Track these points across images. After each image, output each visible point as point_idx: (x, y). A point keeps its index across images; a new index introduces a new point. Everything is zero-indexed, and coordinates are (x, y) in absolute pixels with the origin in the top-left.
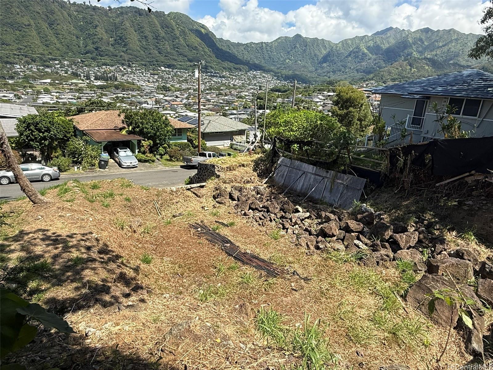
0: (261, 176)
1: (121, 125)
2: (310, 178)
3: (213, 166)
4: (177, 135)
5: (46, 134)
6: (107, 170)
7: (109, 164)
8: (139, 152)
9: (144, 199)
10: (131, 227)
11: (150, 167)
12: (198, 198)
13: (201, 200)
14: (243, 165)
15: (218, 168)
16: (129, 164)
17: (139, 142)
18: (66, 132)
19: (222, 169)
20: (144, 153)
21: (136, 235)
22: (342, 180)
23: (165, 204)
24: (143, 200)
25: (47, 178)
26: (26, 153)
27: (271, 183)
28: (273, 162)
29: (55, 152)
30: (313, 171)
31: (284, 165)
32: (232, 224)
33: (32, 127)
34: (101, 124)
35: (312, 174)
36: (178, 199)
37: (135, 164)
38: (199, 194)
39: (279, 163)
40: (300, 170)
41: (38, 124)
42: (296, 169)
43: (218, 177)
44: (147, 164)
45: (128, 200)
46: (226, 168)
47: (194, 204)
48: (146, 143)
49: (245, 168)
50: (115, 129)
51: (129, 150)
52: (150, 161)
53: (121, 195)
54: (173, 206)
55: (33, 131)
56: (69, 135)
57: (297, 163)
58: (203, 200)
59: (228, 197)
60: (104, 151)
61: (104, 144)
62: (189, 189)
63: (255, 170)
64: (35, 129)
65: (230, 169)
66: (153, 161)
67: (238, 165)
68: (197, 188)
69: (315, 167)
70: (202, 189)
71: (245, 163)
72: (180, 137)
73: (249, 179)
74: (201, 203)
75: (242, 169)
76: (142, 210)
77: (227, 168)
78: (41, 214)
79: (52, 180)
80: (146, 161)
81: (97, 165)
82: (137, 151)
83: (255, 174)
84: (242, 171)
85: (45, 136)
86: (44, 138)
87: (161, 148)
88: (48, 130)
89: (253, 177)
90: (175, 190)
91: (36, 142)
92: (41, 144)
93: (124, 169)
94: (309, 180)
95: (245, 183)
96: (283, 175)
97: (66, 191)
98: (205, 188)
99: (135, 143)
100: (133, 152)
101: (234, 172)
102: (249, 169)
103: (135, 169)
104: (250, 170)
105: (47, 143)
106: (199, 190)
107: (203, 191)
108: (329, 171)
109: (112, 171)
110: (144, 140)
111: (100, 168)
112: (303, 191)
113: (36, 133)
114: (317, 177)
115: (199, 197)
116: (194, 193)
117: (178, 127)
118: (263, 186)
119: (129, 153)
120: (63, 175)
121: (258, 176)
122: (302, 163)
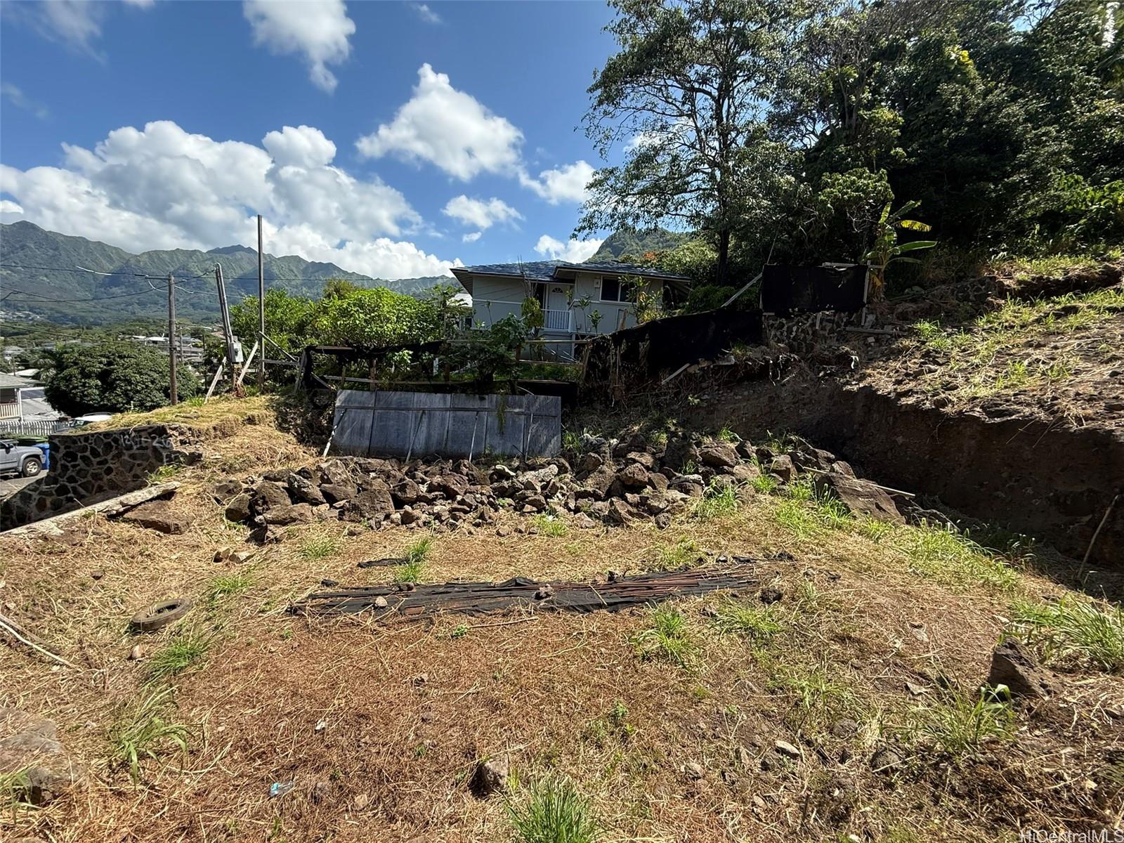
0: (304, 440)
2: (443, 420)
3: (162, 430)
13: (188, 537)
14: (250, 421)
15: (182, 434)
19: (198, 434)
22: (520, 407)
28: (321, 407)
30: (445, 404)
31: (357, 408)
35: (447, 410)
38: (168, 523)
39: (338, 404)
40: (408, 409)
42: (395, 409)
43: (194, 459)
46: (212, 431)
49: (260, 427)
54: (94, 598)
57: (395, 397)
58: (196, 536)
59: (288, 501)
62: (117, 516)
63: (284, 429)
65: (223, 432)
68: (150, 505)
69: (448, 396)
70: (171, 503)
71: (254, 414)
75: (253, 431)
77: (214, 428)
84: (255, 435)
89: (292, 446)
94: (443, 424)
96: (362, 428)
98: (180, 499)
102: (267, 427)
104: (272, 429)
106: (162, 509)
107: (180, 508)
108: (486, 397)
112: (433, 449)
114: (458, 413)
115: (174, 530)
116: (147, 524)
121: (299, 442)
122: (409, 395)
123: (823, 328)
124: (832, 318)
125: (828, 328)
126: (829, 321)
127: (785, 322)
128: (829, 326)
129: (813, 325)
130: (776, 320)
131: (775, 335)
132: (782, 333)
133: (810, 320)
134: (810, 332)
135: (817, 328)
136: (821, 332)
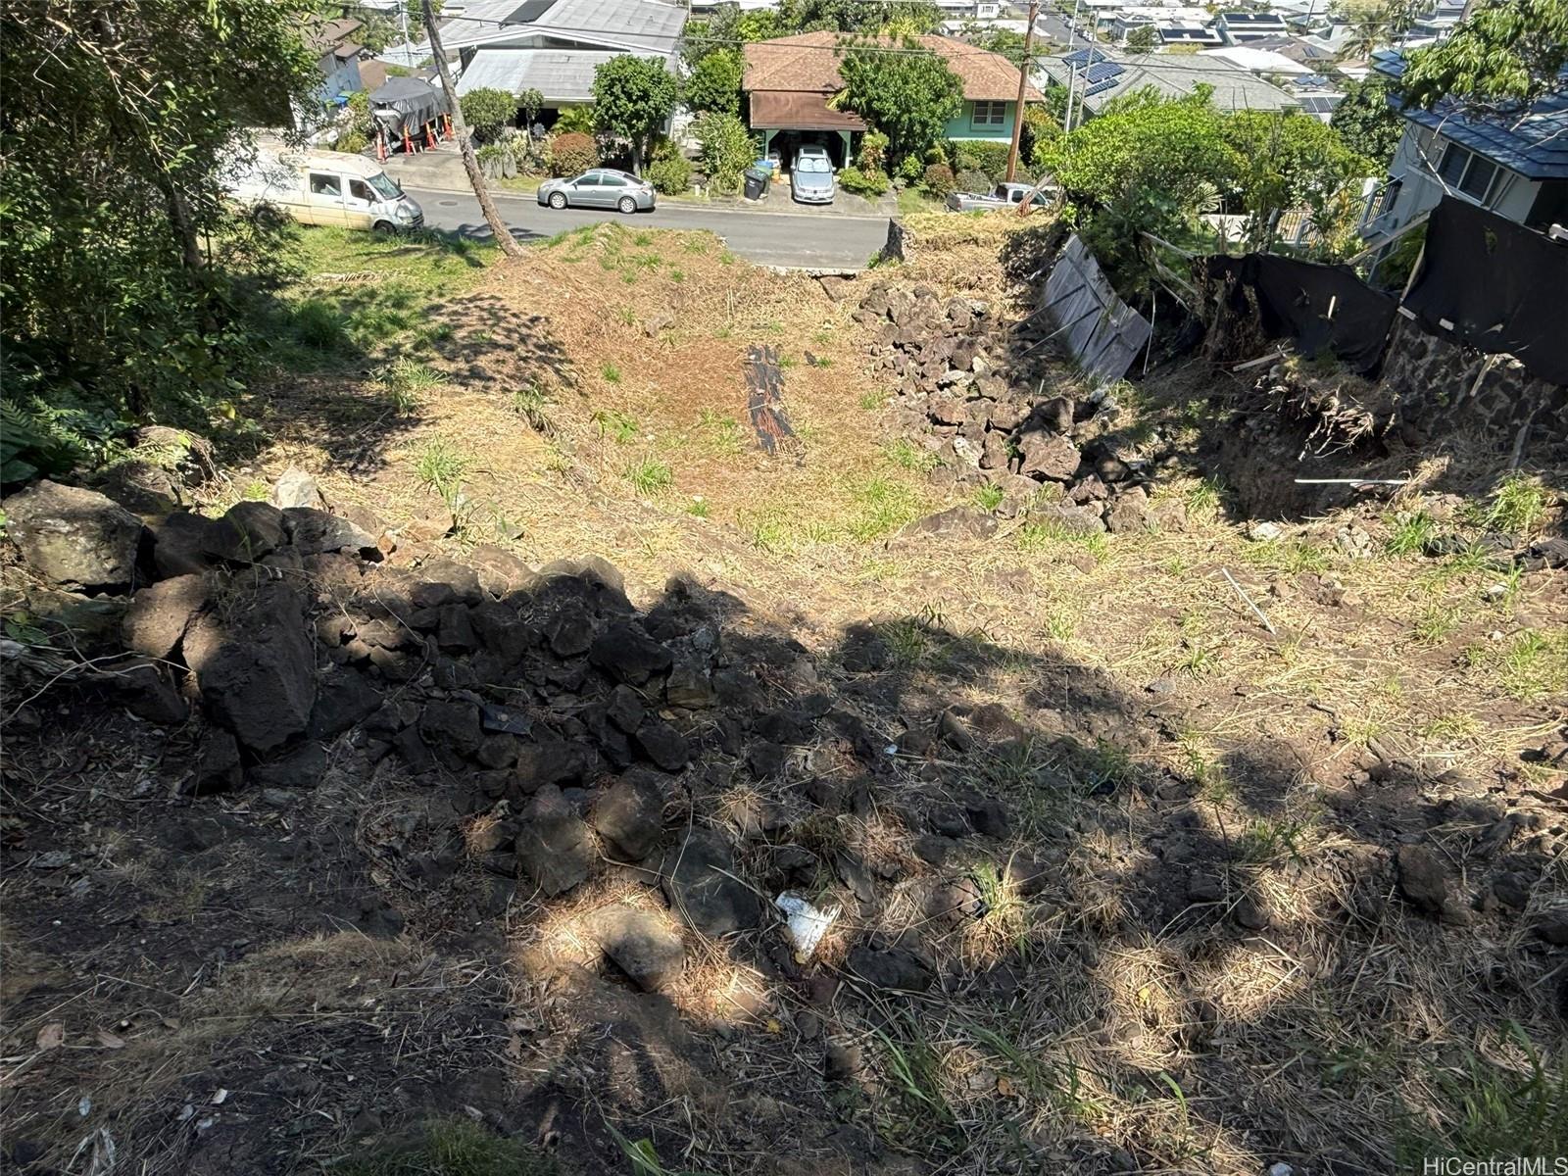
0: (1014, 275)
1: (840, 83)
2: (1086, 302)
3: (901, 232)
4: (989, 120)
5: (641, 105)
6: (759, 202)
7: (772, 186)
8: (853, 163)
9: (711, 281)
10: (643, 322)
11: (862, 207)
12: (829, 301)
13: (834, 305)
14: (976, 241)
16: (810, 195)
17: (857, 136)
18: (717, 91)
19: (916, 242)
20: (863, 168)
21: (648, 342)
22: (1119, 318)
23: (750, 299)
24: (707, 283)
25: (627, 206)
26: (613, 142)
27: (1031, 301)
28: (1058, 244)
29: (661, 148)
30: (1095, 284)
31: (1069, 258)
32: (824, 363)
33: (617, 89)
34: (796, 75)
35: (1092, 289)
36: (783, 295)
37: (825, 195)
38: (832, 293)
39: (1063, 247)
40: (1083, 275)
41: (627, 81)
42: (1080, 272)
43: (902, 258)
44: (860, 199)
45: (678, 277)
46: (926, 243)
47: (814, 312)
48: (875, 141)
49: (979, 250)
50: (824, 93)
51: (825, 155)
52: (869, 192)
53: (672, 265)
55: (618, 98)
56: (722, 101)
58: (838, 307)
59: (884, 311)
60: (770, 152)
61: (771, 135)
62: (816, 278)
63: (1004, 258)
64: (623, 92)
65: (934, 245)
66: (879, 194)
67: (962, 239)
68: (833, 278)
69: (1100, 273)
70: (844, 282)
71: (982, 236)
72: (997, 127)
73: (973, 279)
74: (831, 312)
75: (967, 252)
76: (700, 301)
77: (929, 241)
78: (507, 273)
79: (637, 210)
80: (858, 191)
81: (741, 187)
82: (848, 159)
83: (1000, 268)
84: (966, 256)
85: (637, 111)
86: (637, 115)
87: (912, 159)
88: (645, 96)
89: (989, 276)
90: (783, 274)
91: (623, 121)
92: (631, 127)
93: (798, 206)
94: (1083, 307)
95: (959, 288)
96: (1060, 282)
97: (585, 240)
98: (854, 282)
99: (846, 137)
100: (837, 161)
101: (945, 256)
102: (988, 252)
103: (823, 208)
104: (990, 255)
105: (641, 125)
106: (837, 283)
107: (845, 287)
108: (1112, 291)
109: (768, 206)
110: (871, 132)
111: (746, 195)
113: (623, 100)
114: (1094, 300)
115: (831, 298)
116: (824, 289)
117: (994, 97)
118: (1002, 302)
119: (821, 162)
120: (662, 202)
121: (1009, 275)
122: (1091, 257)
123: (1487, 401)
124: (1518, 385)
125: (1498, 406)
126: (1507, 388)
127: (1431, 347)
128: (1503, 401)
129: (1472, 380)
130: (1416, 334)
131: (1403, 368)
132: (1413, 372)
133: (1473, 365)
134: (1460, 397)
135: (1473, 393)
136: (1481, 409)
